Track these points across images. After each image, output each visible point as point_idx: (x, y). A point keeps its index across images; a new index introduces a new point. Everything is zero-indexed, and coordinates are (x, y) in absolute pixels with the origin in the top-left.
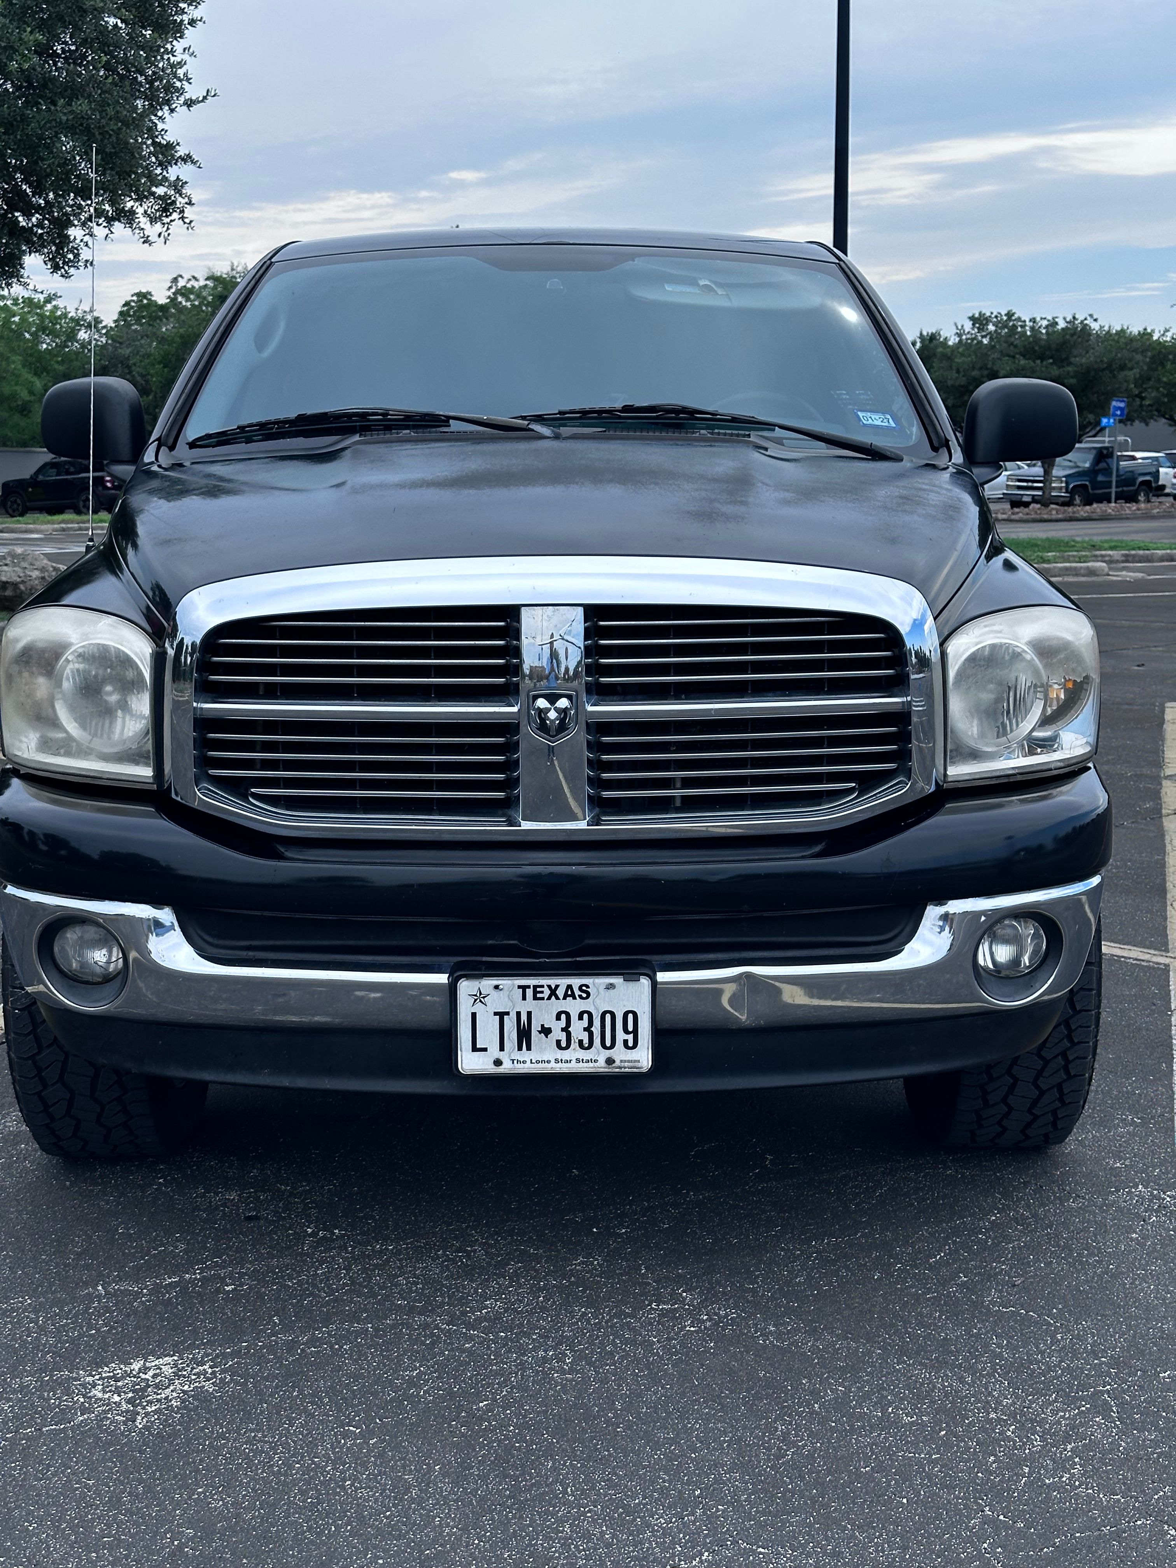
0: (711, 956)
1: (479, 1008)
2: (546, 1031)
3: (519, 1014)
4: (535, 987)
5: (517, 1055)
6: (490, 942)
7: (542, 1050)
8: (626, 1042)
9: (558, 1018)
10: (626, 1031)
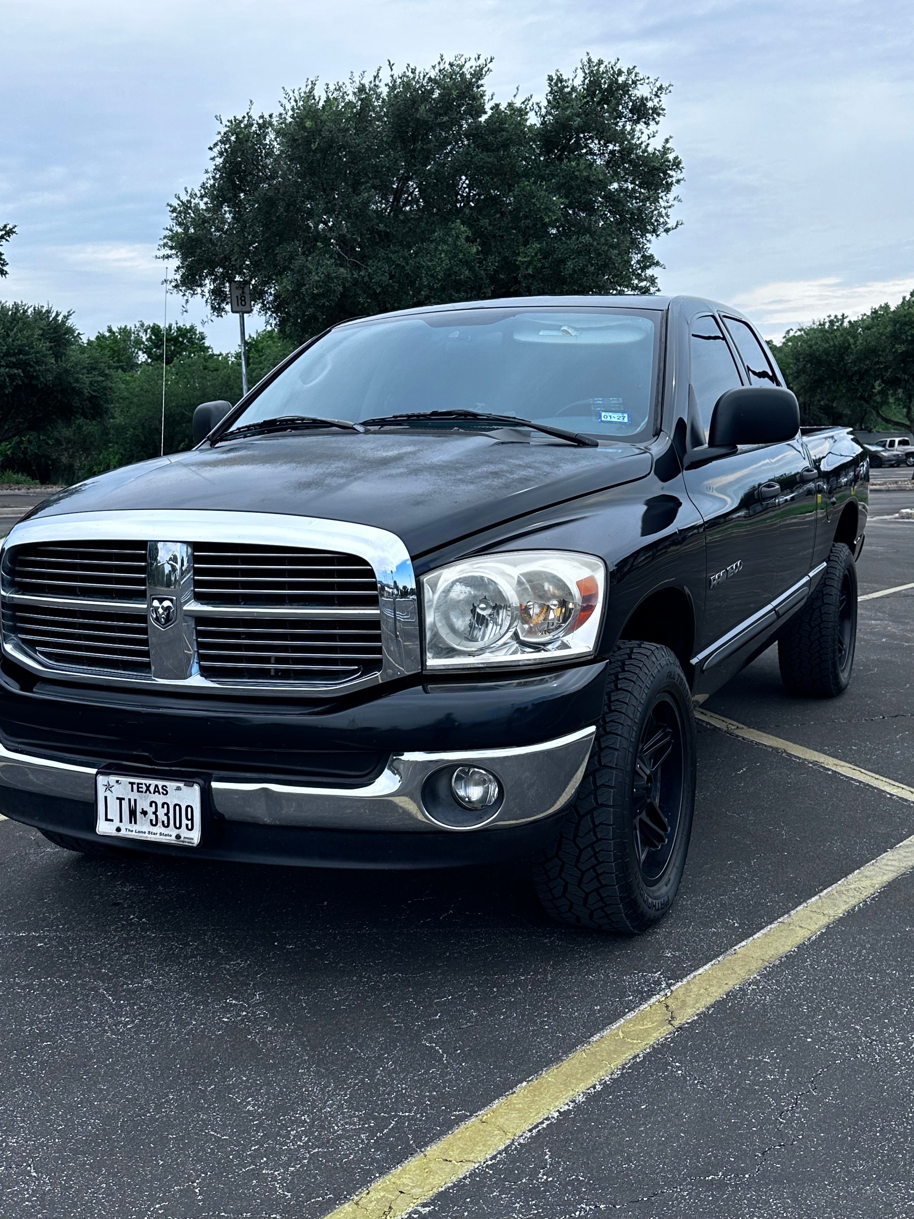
0: (248, 775)
1: (108, 793)
2: (144, 813)
3: (130, 800)
4: (138, 784)
5: (129, 827)
6: (135, 753)
7: (142, 825)
8: (187, 825)
9: (151, 806)
10: (187, 819)
